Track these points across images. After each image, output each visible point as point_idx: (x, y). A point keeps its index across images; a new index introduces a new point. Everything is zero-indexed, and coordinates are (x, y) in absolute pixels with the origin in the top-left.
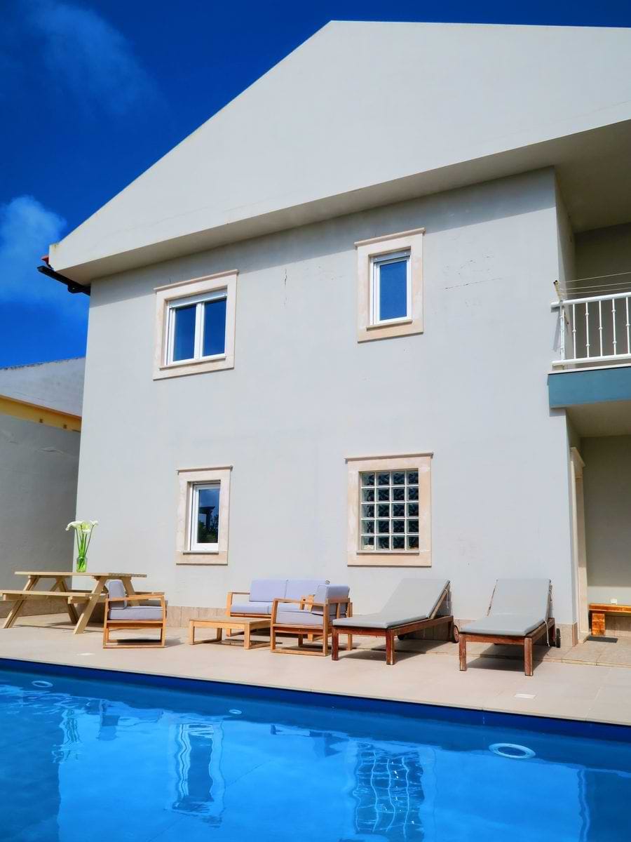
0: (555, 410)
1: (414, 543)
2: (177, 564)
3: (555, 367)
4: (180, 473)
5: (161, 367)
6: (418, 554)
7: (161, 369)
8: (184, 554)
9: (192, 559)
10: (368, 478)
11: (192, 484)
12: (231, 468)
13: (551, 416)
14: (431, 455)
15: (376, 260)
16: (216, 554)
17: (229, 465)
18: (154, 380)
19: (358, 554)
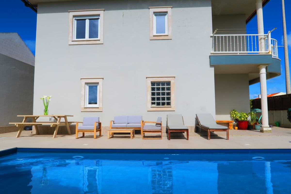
0: (211, 66)
1: (169, 104)
2: (81, 112)
3: (211, 54)
4: (82, 80)
5: (72, 40)
6: (171, 107)
7: (72, 41)
8: (85, 108)
9: (88, 110)
10: (153, 84)
11: (87, 84)
12: (103, 79)
13: (210, 67)
14: (175, 77)
15: (156, 14)
16: (98, 108)
17: (102, 77)
18: (69, 45)
19: (151, 107)
